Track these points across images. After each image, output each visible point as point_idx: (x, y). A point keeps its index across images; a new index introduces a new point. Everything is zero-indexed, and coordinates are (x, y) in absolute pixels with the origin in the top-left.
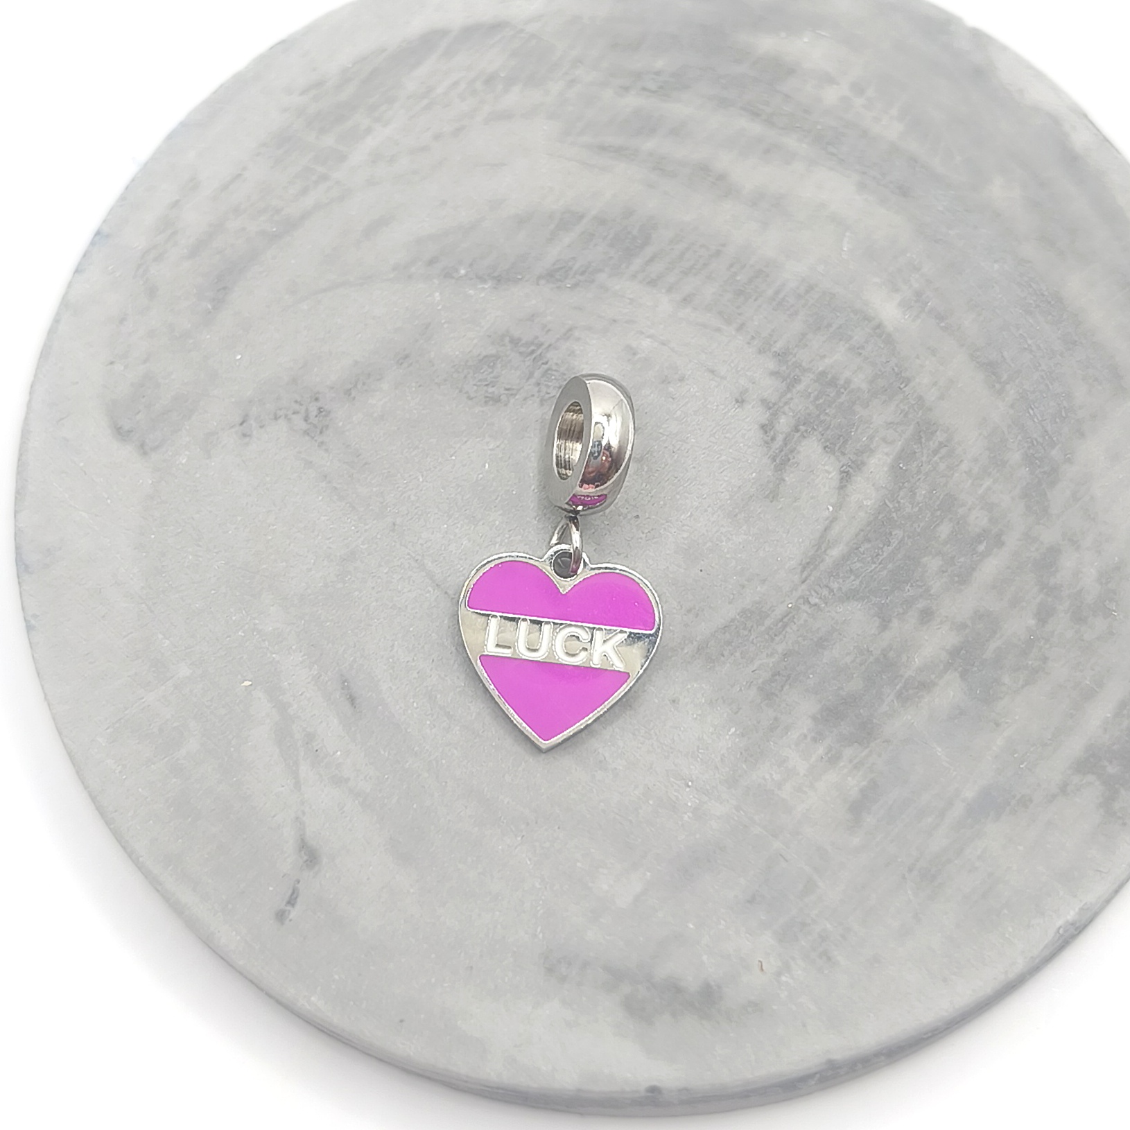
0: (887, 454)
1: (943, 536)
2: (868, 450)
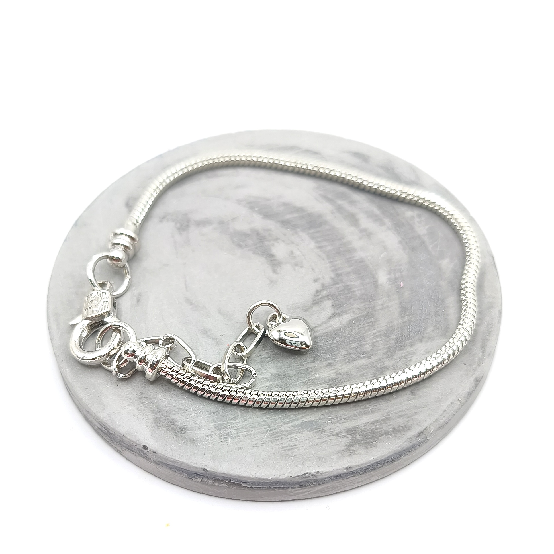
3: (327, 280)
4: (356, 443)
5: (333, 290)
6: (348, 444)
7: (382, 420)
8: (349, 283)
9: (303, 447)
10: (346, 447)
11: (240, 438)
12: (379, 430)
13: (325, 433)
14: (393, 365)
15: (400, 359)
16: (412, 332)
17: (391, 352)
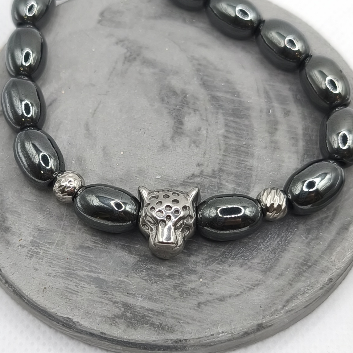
3: (208, 170)
4: (123, 318)
5: (206, 182)
6: (117, 315)
7: (157, 312)
8: (224, 182)
9: (82, 296)
10: (113, 316)
11: (42, 261)
12: (148, 318)
13: (107, 296)
14: (202, 273)
15: (212, 271)
16: (241, 255)
17: (210, 261)
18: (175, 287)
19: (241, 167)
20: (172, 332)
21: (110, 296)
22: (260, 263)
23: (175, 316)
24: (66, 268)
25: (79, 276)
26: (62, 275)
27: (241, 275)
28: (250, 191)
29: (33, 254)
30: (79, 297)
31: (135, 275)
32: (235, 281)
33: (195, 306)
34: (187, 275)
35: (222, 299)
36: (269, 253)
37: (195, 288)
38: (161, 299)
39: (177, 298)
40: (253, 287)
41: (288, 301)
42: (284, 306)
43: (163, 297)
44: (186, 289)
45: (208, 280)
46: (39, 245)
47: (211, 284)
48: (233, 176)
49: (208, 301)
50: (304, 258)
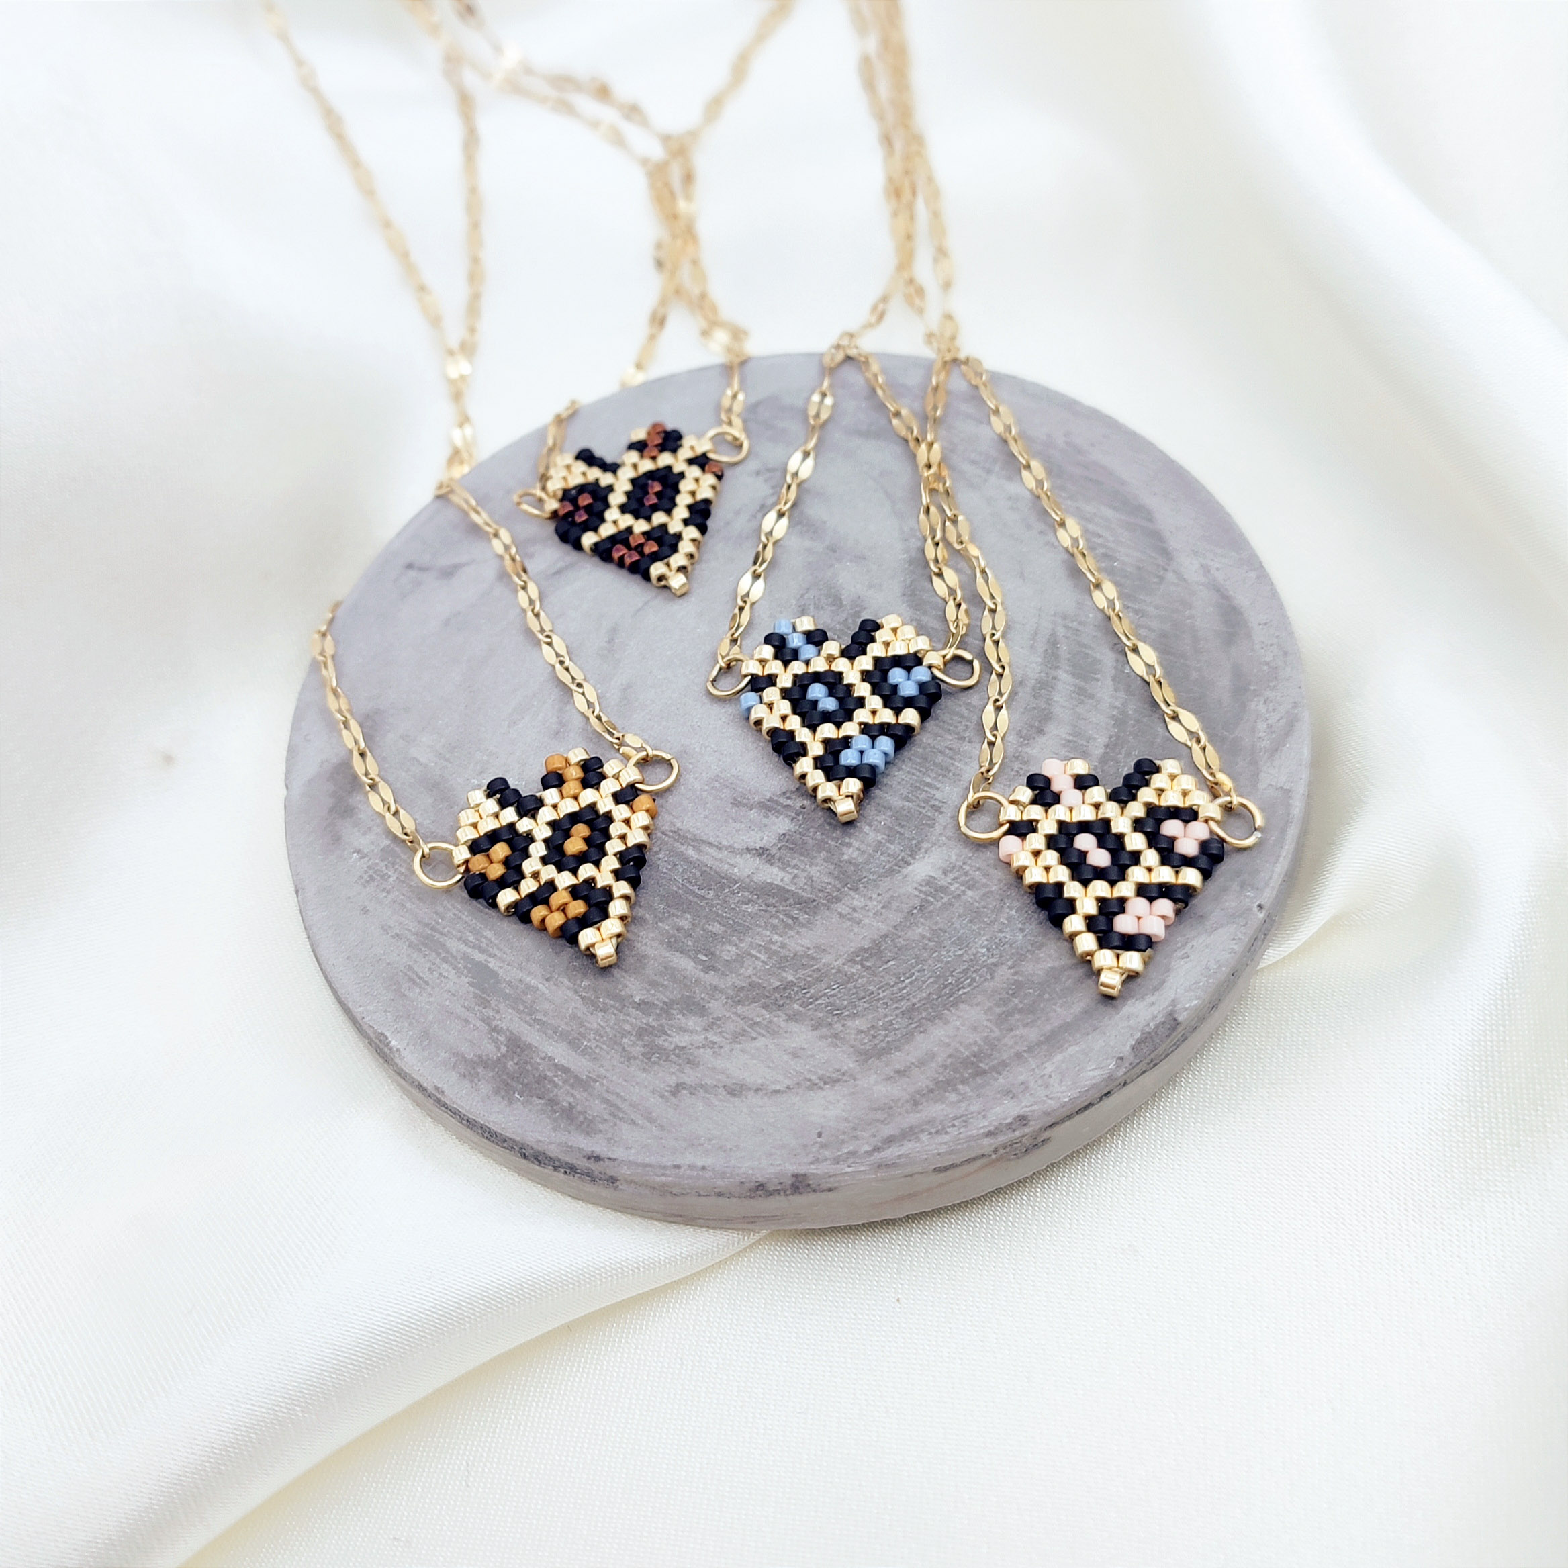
0: (782, 880)
1: (711, 928)
2: (784, 866)
4: (496, 1069)
6: (485, 1058)
7: (576, 1077)
9: (432, 995)
10: (475, 1059)
11: (386, 897)
12: (549, 1086)
13: (484, 1011)
14: (718, 1019)
15: (742, 1019)
16: (827, 1000)
17: (747, 997)
18: (641, 1033)
19: (917, 798)
20: (588, 1133)
21: (491, 1013)
22: (862, 1032)
23: (612, 1098)
24: (427, 925)
25: (448, 952)
26: (413, 938)
27: (806, 1046)
28: (914, 858)
29: (375, 876)
30: (425, 994)
31: (566, 981)
32: (786, 1058)
33: (667, 1088)
34: (681, 1012)
35: (736, 1090)
36: (897, 1015)
37: (685, 1047)
38: (597, 1051)
39: (635, 1058)
40: (821, 1084)
41: (890, 1140)
42: (876, 1149)
43: (604, 1046)
44: (666, 1044)
45: (723, 1037)
46: (398, 860)
47: (727, 1048)
48: (889, 813)
49: (702, 1086)
50: (976, 1049)
